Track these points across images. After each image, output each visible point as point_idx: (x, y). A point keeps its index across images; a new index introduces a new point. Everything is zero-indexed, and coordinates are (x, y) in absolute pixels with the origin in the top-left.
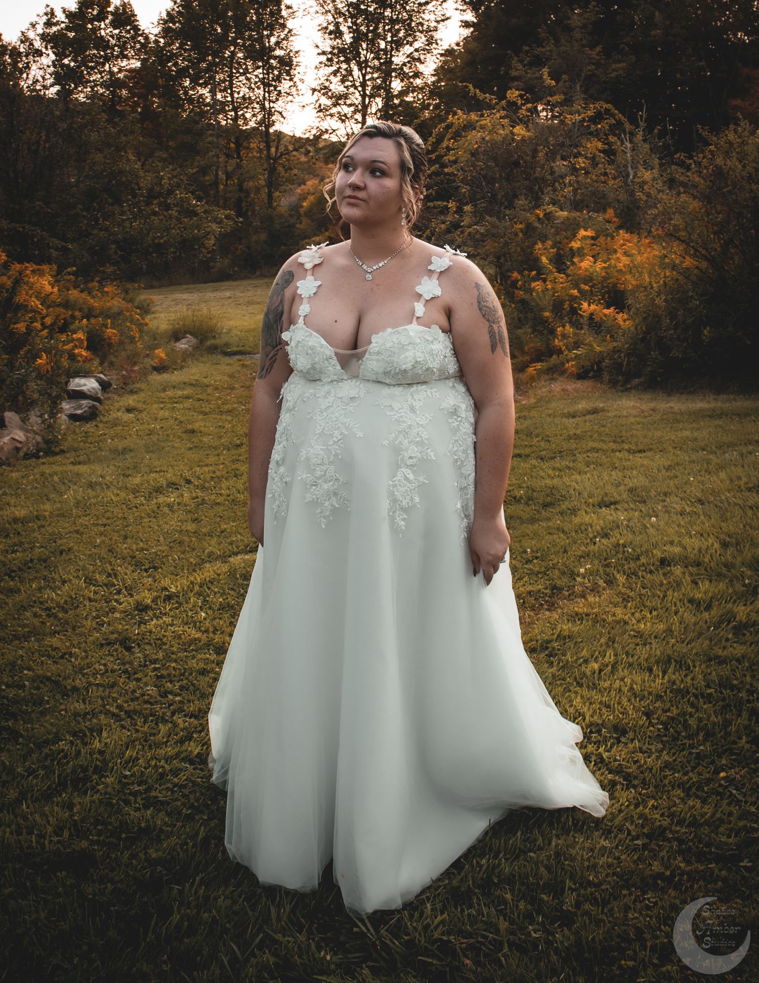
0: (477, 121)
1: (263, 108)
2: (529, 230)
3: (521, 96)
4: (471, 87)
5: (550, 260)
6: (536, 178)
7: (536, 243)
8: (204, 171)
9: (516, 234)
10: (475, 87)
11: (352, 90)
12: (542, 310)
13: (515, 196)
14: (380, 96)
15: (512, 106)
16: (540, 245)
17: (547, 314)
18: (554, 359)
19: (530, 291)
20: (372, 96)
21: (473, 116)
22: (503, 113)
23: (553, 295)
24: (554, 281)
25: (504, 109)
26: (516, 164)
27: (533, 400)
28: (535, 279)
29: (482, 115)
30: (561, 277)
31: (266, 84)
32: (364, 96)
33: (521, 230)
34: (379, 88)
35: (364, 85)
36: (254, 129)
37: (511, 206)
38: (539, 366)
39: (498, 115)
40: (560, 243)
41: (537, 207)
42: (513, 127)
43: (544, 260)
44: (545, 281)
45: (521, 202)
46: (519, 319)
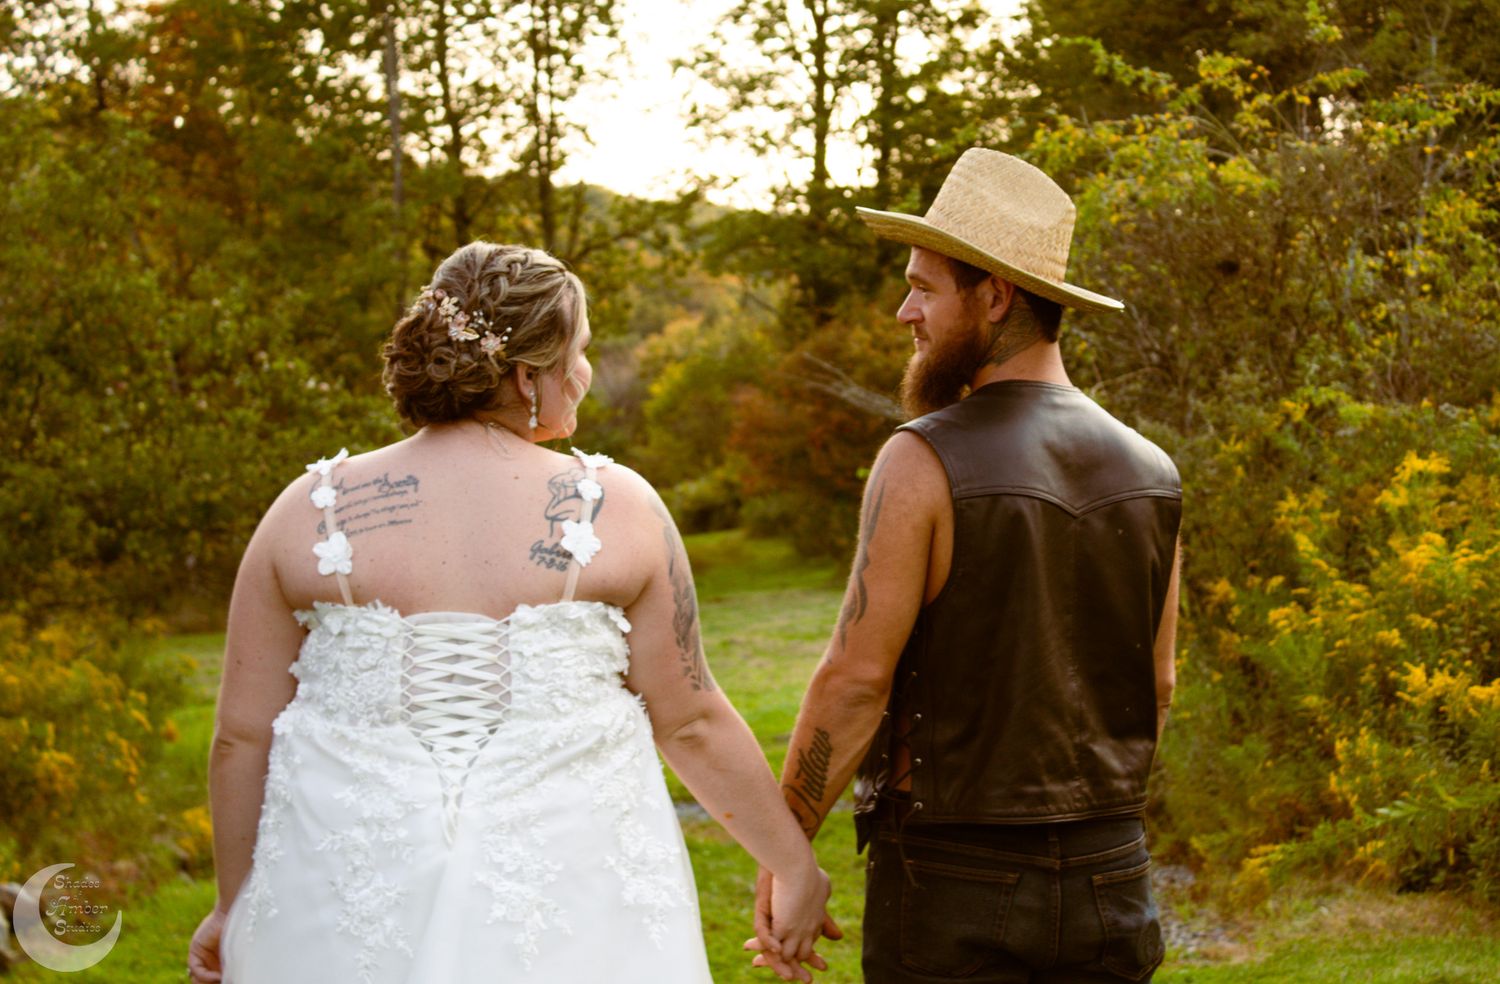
0: (1116, 147)
1: (533, 115)
2: (1267, 458)
3: (1244, 73)
4: (1098, 49)
5: (1325, 546)
6: (1286, 311)
7: (1282, 497)
8: (363, 298)
9: (1226, 471)
10: (1110, 49)
11: (786, 61)
12: (1299, 689)
13: (1229, 361)
14: (864, 77)
15: (1218, 103)
16: (1292, 502)
17: (1312, 700)
18: (1322, 833)
19: (1264, 632)
20: (843, 79)
21: (1104, 133)
22: (1190, 122)
23: (1328, 646)
24: (1334, 604)
25: (1192, 110)
26: (1230, 268)
27: (1262, 955)
28: (1279, 600)
29: (1129, 130)
30: (1354, 594)
31: (541, 48)
32: (820, 80)
33: (1241, 459)
34: (861, 56)
35: (819, 48)
36: (510, 176)
37: (1212, 389)
38: (1277, 852)
39: (1173, 128)
40: (1352, 494)
41: (1288, 390)
42: (1219, 160)
43: (1304, 544)
44: (1306, 605)
45: (1242, 376)
46: (1237, 717)
